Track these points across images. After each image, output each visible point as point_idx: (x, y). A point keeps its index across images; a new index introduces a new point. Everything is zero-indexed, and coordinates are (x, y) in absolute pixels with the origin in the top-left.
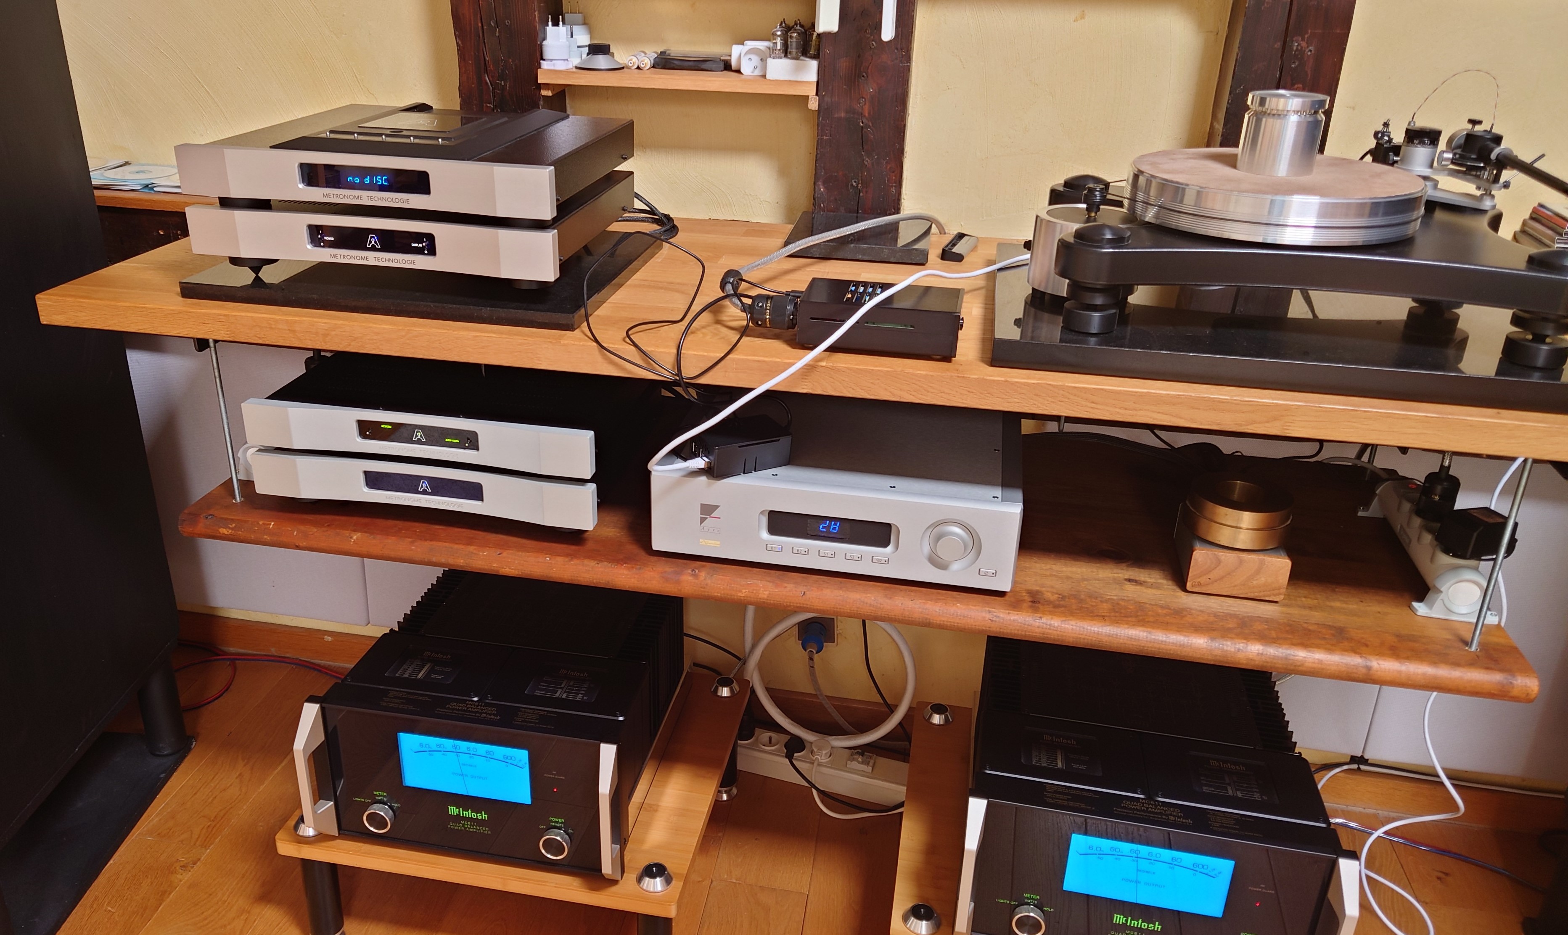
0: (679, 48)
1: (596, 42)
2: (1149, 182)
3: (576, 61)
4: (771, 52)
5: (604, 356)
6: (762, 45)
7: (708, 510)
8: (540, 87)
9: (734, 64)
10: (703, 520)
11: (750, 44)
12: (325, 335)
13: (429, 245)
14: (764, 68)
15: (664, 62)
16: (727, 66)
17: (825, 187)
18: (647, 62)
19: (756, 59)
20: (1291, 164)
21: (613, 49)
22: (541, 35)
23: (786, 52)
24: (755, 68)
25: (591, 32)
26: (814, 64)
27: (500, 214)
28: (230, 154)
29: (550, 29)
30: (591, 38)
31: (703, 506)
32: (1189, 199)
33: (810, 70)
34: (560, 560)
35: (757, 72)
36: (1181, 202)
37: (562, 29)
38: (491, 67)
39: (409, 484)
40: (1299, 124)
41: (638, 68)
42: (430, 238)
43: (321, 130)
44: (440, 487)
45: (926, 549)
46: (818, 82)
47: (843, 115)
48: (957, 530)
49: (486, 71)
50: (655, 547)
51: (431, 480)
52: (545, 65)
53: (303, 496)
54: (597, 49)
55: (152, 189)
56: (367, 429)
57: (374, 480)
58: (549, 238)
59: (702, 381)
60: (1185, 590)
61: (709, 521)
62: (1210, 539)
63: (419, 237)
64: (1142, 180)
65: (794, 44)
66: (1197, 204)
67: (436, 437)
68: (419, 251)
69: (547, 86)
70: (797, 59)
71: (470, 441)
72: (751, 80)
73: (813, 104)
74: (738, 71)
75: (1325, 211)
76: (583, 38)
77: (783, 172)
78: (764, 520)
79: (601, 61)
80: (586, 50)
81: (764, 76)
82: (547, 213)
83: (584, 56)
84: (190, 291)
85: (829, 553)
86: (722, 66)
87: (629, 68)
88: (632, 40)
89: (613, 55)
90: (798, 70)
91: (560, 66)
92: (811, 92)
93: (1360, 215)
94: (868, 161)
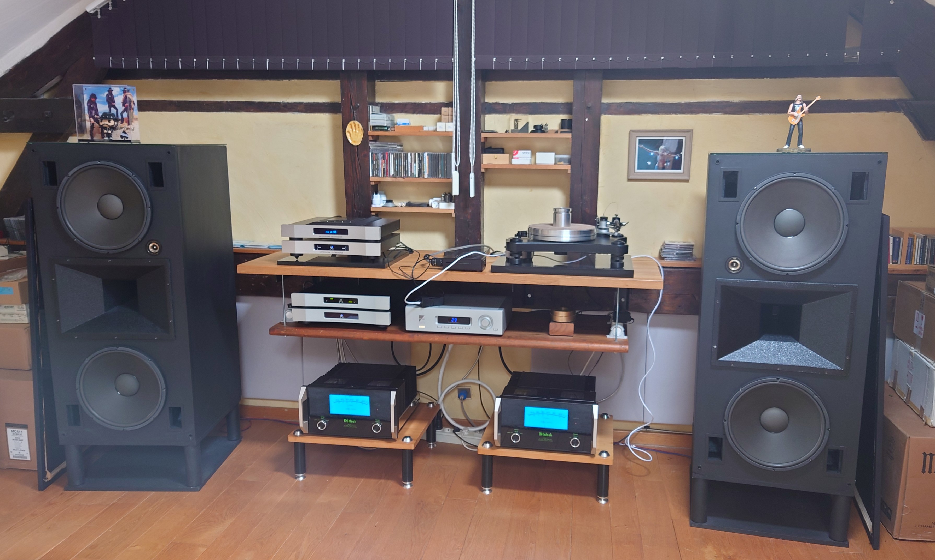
0: (414, 201)
1: (388, 199)
2: (531, 229)
3: (382, 205)
4: (441, 201)
5: (393, 274)
6: (438, 199)
7: (421, 317)
8: (371, 212)
9: (430, 205)
10: (420, 320)
11: (435, 199)
12: (318, 272)
13: (347, 248)
14: (439, 206)
15: (409, 205)
16: (428, 205)
17: (458, 240)
18: (404, 205)
19: (437, 203)
20: (565, 224)
21: (393, 201)
22: (372, 197)
23: (445, 201)
24: (437, 206)
25: (387, 196)
26: (453, 204)
27: (366, 239)
28: (295, 226)
29: (375, 195)
30: (387, 198)
31: (420, 316)
32: (540, 232)
33: (452, 206)
34: (380, 334)
35: (437, 207)
36: (538, 233)
37: (378, 195)
38: (356, 207)
39: (337, 315)
40: (565, 215)
41: (401, 206)
42: (347, 246)
43: (319, 221)
44: (346, 316)
45: (480, 325)
46: (455, 209)
47: (462, 218)
48: (488, 318)
49: (355, 208)
50: (407, 329)
51: (343, 314)
52: (373, 206)
53: (307, 321)
54: (388, 201)
55: (244, 247)
56: (327, 300)
57: (327, 315)
58: (379, 245)
59: (419, 279)
60: (549, 335)
61: (422, 320)
62: (555, 321)
63: (344, 246)
64: (530, 229)
65: (447, 199)
66: (542, 233)
67: (346, 301)
68: (344, 250)
69: (374, 212)
70: (448, 202)
71: (355, 301)
72: (435, 209)
73: (454, 215)
74: (431, 207)
75: (571, 233)
76: (384, 198)
77: (447, 237)
78: (437, 319)
79: (390, 204)
80: (386, 201)
81: (439, 208)
82: (378, 238)
83: (385, 203)
84: (280, 263)
85: (454, 327)
86: (427, 205)
87: (398, 206)
88: (399, 198)
89: (393, 203)
90: (449, 206)
91: (378, 206)
92: (453, 212)
93: (578, 234)
94: (470, 232)
